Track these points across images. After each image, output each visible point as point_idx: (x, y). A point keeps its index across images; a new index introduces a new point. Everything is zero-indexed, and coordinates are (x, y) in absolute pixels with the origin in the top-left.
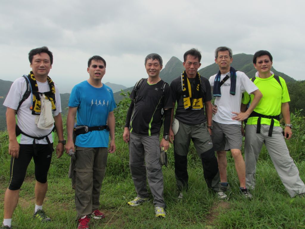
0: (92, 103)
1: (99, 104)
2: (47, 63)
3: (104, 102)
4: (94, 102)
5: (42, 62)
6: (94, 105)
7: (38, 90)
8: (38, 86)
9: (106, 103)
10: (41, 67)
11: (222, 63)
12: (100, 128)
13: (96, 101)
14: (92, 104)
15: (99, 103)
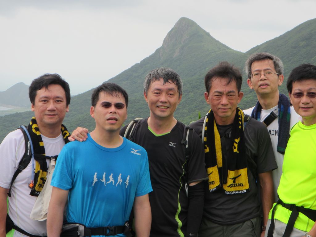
0: (95, 180)
1: (110, 182)
2: (59, 102)
3: (119, 177)
4: (99, 177)
5: (51, 101)
6: (99, 182)
7: (44, 153)
8: (44, 145)
9: (124, 180)
10: (49, 111)
11: (260, 86)
12: (108, 231)
13: (104, 176)
14: (94, 182)
15: (109, 180)
